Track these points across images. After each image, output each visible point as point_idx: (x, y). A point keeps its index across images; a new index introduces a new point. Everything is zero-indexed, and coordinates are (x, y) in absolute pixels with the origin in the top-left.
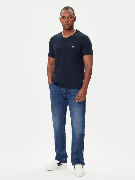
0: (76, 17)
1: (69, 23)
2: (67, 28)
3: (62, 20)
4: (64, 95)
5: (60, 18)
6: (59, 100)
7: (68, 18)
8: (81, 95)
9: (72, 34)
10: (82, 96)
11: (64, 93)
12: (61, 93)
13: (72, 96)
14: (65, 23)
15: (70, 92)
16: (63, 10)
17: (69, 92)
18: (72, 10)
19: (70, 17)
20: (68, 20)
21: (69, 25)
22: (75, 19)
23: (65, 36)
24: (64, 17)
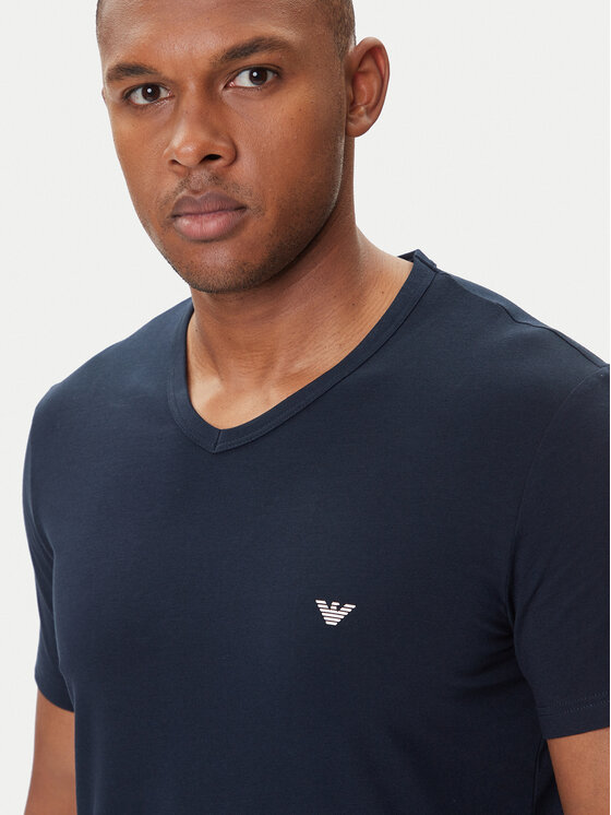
0: (375, 52)
1: (246, 170)
2: (220, 259)
3: (126, 126)
9: (328, 350)
14: (170, 184)
19: (260, 74)
20: (215, 133)
21: (242, 208)
22: (366, 86)
23: (217, 403)
24: (145, 87)
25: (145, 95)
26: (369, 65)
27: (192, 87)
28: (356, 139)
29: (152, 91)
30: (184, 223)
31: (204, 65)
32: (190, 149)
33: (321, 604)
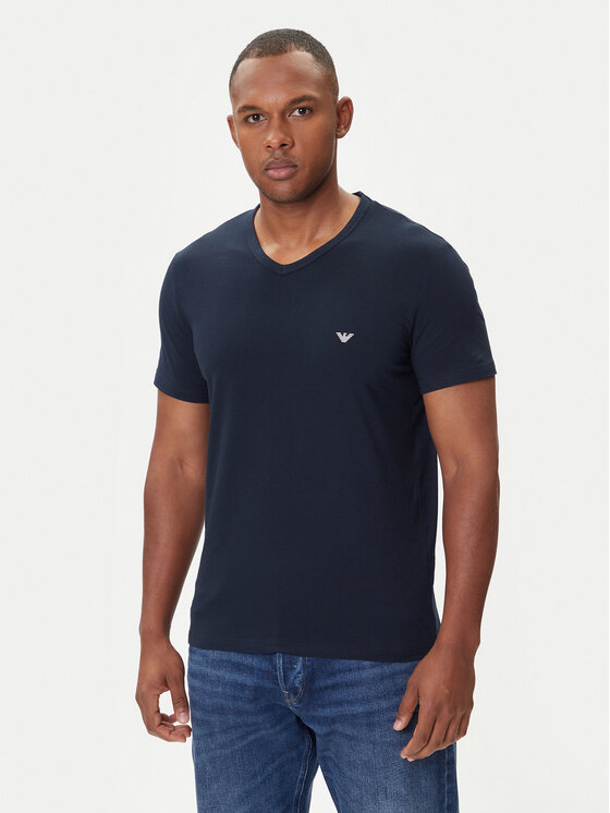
0: (347, 103)
1: (297, 151)
2: (284, 189)
3: (245, 132)
4: (291, 702)
5: (230, 121)
6: (252, 737)
7: (283, 115)
8: (438, 709)
9: (327, 234)
10: (445, 710)
11: (294, 691)
12: (268, 685)
13: (355, 716)
14: (265, 156)
15: (334, 687)
16: (249, 63)
17: (329, 682)
18: (309, 56)
19: (303, 111)
20: (286, 135)
21: (295, 166)
22: (345, 116)
23: (279, 252)
24: (253, 116)
25: (254, 119)
26: (345, 108)
27: (276, 115)
28: (339, 140)
29: (257, 117)
30: (271, 172)
31: (282, 107)
32: (276, 141)
33: (339, 334)
